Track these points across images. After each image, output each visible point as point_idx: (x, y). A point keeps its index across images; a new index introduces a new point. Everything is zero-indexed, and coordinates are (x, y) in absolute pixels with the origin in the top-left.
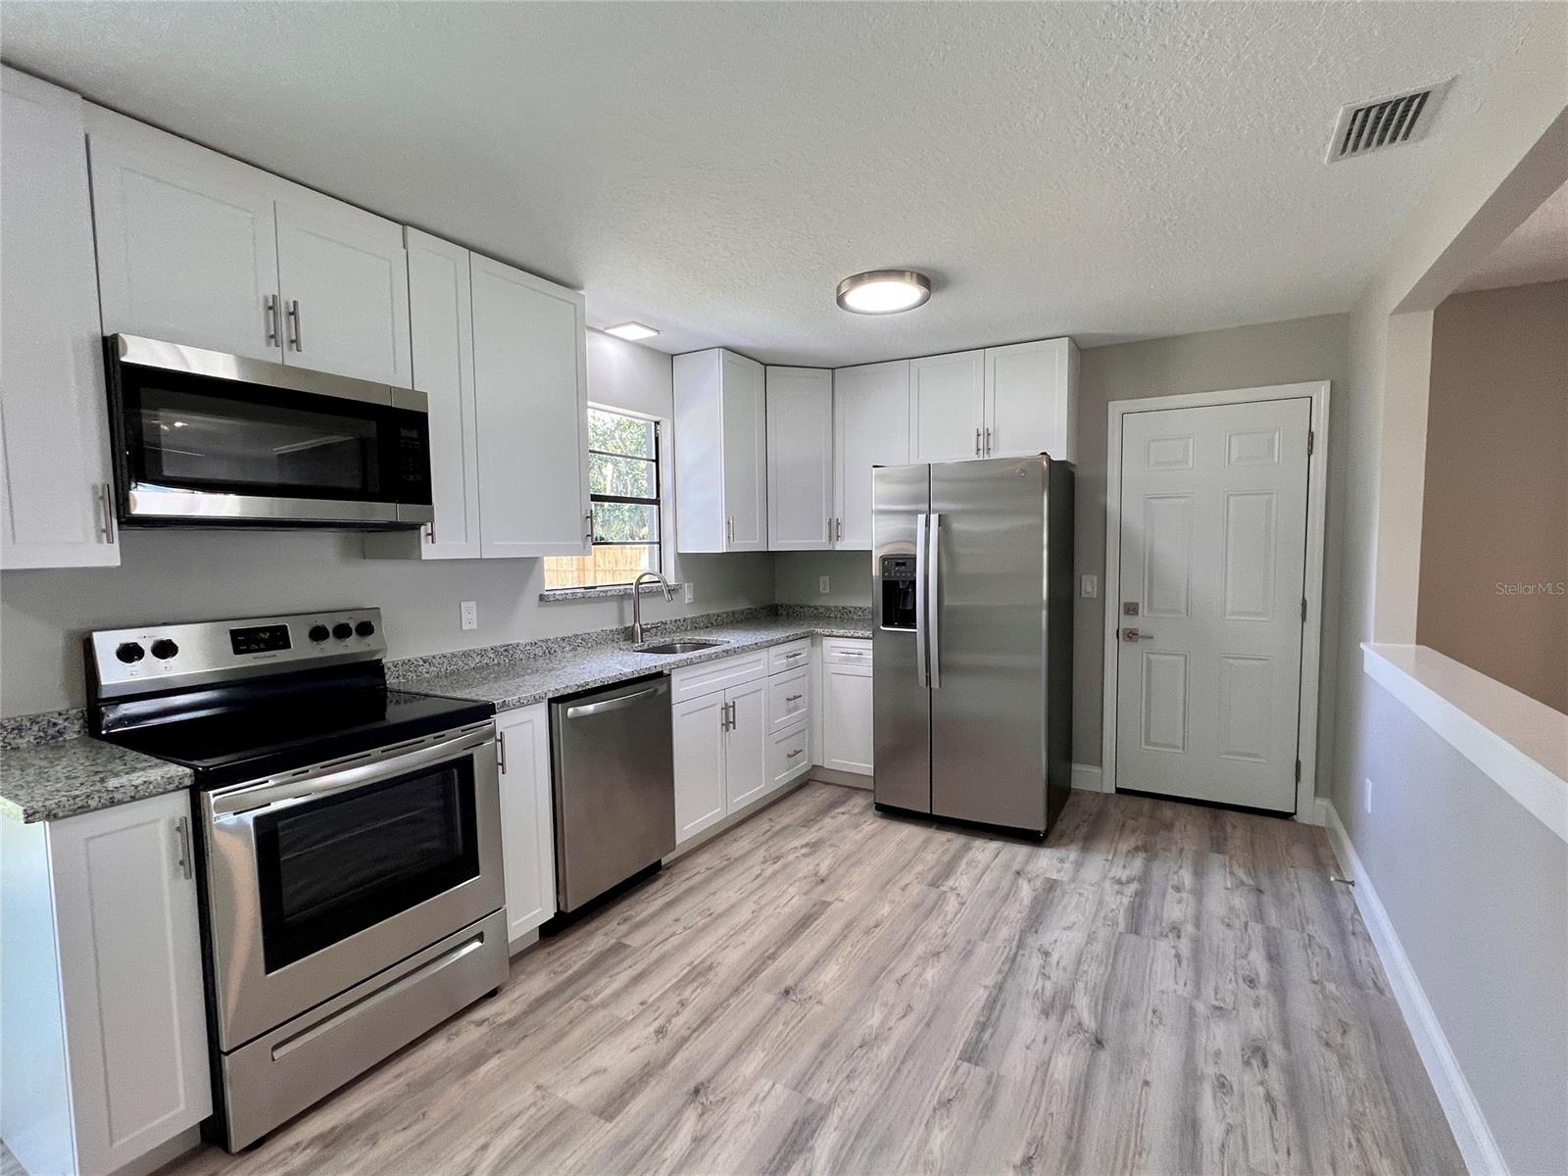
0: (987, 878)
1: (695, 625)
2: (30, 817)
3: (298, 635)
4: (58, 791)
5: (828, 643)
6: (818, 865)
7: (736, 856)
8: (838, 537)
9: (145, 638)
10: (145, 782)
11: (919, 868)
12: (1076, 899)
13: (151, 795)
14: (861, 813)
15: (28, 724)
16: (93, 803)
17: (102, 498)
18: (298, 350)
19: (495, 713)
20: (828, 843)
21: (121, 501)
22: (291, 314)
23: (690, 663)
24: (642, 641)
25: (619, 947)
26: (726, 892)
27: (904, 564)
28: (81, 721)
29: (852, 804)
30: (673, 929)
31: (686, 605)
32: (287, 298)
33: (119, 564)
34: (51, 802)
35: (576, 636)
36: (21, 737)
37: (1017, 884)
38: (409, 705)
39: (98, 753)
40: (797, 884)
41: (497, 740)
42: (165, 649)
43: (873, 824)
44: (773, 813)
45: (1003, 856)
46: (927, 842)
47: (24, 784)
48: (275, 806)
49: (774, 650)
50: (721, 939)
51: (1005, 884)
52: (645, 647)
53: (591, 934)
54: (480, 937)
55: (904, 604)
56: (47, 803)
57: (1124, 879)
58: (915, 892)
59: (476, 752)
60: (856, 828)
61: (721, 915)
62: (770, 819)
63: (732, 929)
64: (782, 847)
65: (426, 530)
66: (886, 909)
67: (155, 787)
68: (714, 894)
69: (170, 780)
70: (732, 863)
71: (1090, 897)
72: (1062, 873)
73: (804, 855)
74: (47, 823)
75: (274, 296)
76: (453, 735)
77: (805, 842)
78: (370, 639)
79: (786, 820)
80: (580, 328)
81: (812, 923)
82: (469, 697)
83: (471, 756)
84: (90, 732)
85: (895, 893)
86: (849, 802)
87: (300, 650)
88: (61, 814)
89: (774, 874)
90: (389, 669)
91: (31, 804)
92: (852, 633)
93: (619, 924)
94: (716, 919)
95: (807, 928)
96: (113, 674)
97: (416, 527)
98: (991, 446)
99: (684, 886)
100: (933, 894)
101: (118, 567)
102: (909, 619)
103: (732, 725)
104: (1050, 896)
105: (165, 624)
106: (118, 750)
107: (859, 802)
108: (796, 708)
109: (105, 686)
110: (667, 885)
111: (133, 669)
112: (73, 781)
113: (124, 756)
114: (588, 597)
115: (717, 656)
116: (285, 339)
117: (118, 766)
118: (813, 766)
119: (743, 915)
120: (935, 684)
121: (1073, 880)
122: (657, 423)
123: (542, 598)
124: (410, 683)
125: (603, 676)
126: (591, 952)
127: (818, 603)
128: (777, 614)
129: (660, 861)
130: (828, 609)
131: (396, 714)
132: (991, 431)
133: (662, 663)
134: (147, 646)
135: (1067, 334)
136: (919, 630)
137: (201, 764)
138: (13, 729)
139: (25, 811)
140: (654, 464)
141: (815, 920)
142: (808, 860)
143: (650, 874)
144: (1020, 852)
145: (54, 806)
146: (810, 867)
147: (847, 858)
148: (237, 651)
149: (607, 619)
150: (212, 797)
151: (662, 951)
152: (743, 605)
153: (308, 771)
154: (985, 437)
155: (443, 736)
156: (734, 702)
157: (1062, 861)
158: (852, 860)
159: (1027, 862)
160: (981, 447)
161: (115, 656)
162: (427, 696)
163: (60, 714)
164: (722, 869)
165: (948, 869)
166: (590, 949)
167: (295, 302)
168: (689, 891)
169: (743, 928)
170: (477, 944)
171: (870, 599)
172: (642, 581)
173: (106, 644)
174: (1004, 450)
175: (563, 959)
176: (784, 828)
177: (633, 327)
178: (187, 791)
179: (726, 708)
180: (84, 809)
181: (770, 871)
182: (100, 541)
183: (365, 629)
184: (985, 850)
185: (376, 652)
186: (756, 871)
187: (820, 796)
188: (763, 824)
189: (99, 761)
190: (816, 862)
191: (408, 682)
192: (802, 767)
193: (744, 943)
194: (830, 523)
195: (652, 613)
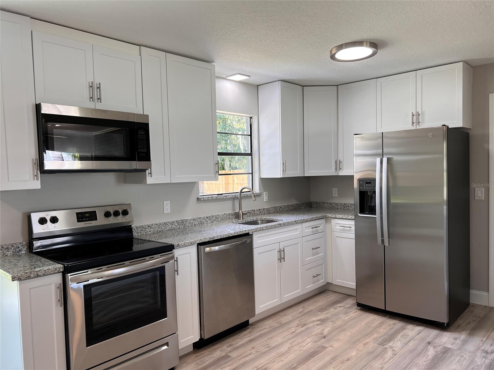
0: (411, 344)
1: (269, 212)
2: (13, 279)
3: (100, 215)
4: (21, 271)
5: (334, 221)
6: (323, 329)
7: (284, 322)
8: (340, 169)
9: (48, 215)
10: (48, 269)
11: (375, 335)
12: (459, 358)
13: (50, 274)
14: (350, 307)
15: (11, 247)
16: (32, 276)
17: (35, 164)
18: (100, 102)
19: (174, 249)
20: (330, 320)
21: (41, 164)
22: (98, 88)
23: (262, 229)
24: (243, 219)
25: (226, 357)
26: (278, 338)
27: (370, 183)
28: (27, 246)
29: (346, 303)
30: (251, 351)
31: (264, 203)
32: (97, 82)
33: (40, 188)
34: (20, 274)
35: (213, 216)
36: (8, 251)
37: (427, 348)
38: (142, 244)
39: (32, 258)
40: (312, 337)
41: (175, 261)
42: (54, 220)
43: (356, 313)
44: (306, 304)
45: (421, 335)
46: (382, 323)
47: (11, 268)
48: (91, 282)
49: (305, 225)
50: (272, 358)
51: (420, 348)
52: (244, 222)
53: (215, 350)
54: (167, 344)
55: (370, 203)
56: (19, 274)
57: (489, 351)
58: (370, 347)
59: (167, 265)
60: (346, 314)
61: (273, 348)
62: (303, 307)
63: (278, 354)
64: (307, 320)
65: (149, 171)
66: (354, 353)
67: (51, 271)
68: (272, 338)
69: (56, 269)
70: (282, 325)
71: (467, 358)
72: (454, 345)
73: (317, 325)
74: (18, 282)
75: (92, 82)
76: (158, 257)
77: (319, 319)
78: (127, 217)
79: (311, 308)
80: (213, 78)
81: (316, 355)
82: (164, 242)
83: (164, 267)
84: (29, 251)
85: (360, 346)
86: (345, 301)
87: (101, 221)
88: (22, 279)
89: (302, 332)
90: (134, 229)
91: (13, 275)
92: (346, 217)
93: (227, 347)
94: (271, 349)
95: (313, 357)
96: (38, 229)
97: (144, 170)
98: (420, 121)
99: (258, 334)
100: (380, 349)
101: (40, 189)
102: (373, 211)
103: (283, 259)
104: (445, 355)
105: (54, 210)
106: (39, 258)
107: (350, 302)
108: (318, 253)
109: (35, 233)
110: (250, 332)
111: (44, 227)
112: (26, 267)
113: (41, 260)
114: (219, 198)
115: (275, 227)
116: (96, 98)
117: (39, 263)
118: (328, 283)
119: (284, 348)
120: (386, 244)
121: (459, 349)
122: (251, 118)
123: (198, 199)
124: (143, 235)
125: (221, 234)
126: (214, 357)
127: (332, 202)
128: (311, 207)
129: (248, 321)
130: (337, 204)
131: (136, 248)
132: (420, 112)
133: (249, 229)
134: (48, 219)
135: (462, 60)
136: (377, 216)
137: (66, 264)
138: (6, 248)
139: (12, 276)
140: (250, 137)
141: (318, 354)
142: (318, 327)
143: (243, 326)
144: (433, 333)
145: (20, 276)
146: (319, 330)
147: (338, 328)
148: (78, 221)
149: (227, 208)
150: (70, 276)
151: (245, 360)
152: (294, 202)
153: (102, 269)
154: (417, 117)
155: (153, 257)
156: (284, 249)
157: (456, 339)
158: (341, 329)
159: (435, 338)
160: (415, 121)
161: (38, 222)
162: (149, 241)
163: (20, 244)
164: (277, 328)
165: (391, 338)
166: (214, 356)
167: (99, 83)
168: (260, 336)
169: (283, 355)
170: (166, 347)
171: (353, 200)
172: (243, 191)
173: (35, 217)
174: (428, 123)
175: (203, 359)
176: (309, 312)
177: (238, 76)
178: (61, 273)
179: (280, 251)
180: (29, 278)
181: (299, 330)
182: (34, 179)
183: (125, 213)
184: (413, 330)
185: (130, 222)
186: (293, 330)
187: (330, 297)
188: (300, 309)
189: (33, 261)
190: (323, 328)
191: (142, 235)
192: (321, 282)
193: (282, 361)
194: (336, 162)
195: (247, 206)
